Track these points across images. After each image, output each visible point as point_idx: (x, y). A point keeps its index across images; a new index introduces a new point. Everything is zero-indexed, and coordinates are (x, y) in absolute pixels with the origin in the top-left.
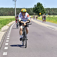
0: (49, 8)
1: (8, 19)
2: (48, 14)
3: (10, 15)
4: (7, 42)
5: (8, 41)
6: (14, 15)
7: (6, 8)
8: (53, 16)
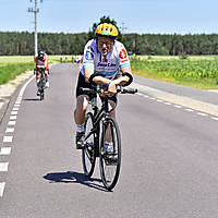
0: (136, 35)
1: (13, 66)
2: (134, 52)
3: (20, 54)
4: (9, 134)
5: (12, 130)
6: (33, 54)
7: (8, 33)
8: (147, 57)
